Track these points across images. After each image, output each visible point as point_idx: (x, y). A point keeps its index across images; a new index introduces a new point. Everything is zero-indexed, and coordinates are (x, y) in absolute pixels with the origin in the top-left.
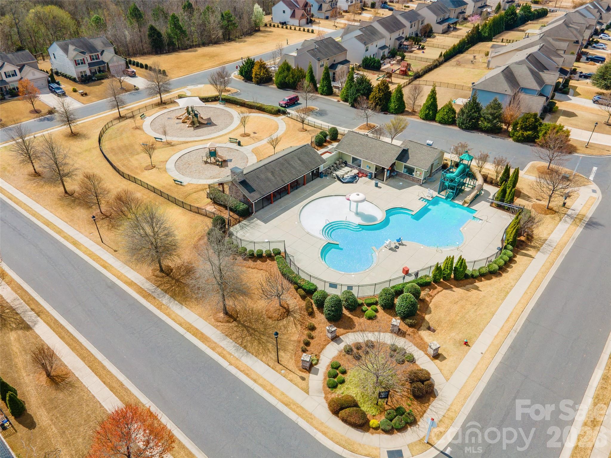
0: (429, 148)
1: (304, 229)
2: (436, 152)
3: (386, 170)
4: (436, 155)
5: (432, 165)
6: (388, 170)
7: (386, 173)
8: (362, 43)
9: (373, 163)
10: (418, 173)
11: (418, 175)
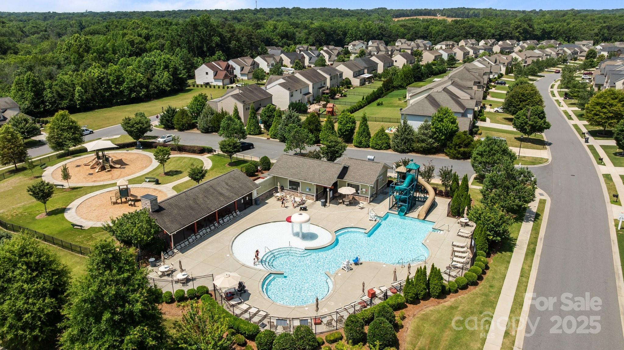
0: (371, 163)
1: (238, 261)
2: (380, 166)
3: (328, 190)
4: (379, 169)
5: (377, 180)
6: (330, 190)
7: (328, 193)
8: (286, 89)
9: (313, 183)
10: (364, 190)
11: (364, 192)
